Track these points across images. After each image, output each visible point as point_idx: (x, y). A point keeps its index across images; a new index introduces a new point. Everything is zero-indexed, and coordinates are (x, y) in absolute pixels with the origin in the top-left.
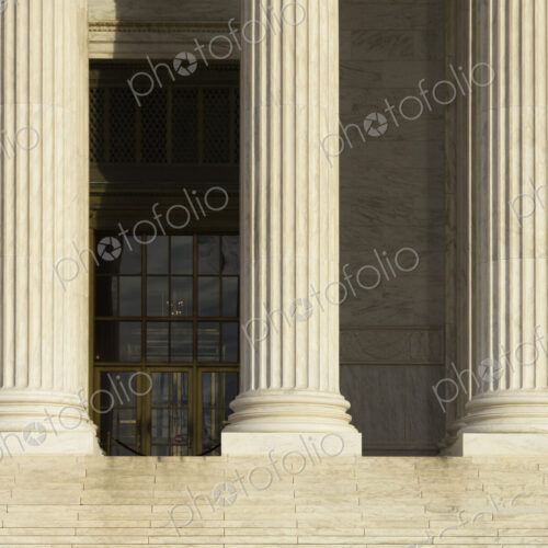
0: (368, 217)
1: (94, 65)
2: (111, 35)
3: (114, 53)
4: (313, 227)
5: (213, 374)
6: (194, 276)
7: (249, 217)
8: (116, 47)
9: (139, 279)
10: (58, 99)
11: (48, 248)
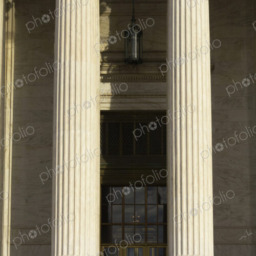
0: (223, 178)
1: (102, 113)
2: (109, 100)
3: (110, 108)
4: (201, 183)
5: (153, 249)
6: (146, 205)
7: (172, 179)
8: (111, 105)
9: (121, 206)
10: (88, 128)
11: (83, 193)
